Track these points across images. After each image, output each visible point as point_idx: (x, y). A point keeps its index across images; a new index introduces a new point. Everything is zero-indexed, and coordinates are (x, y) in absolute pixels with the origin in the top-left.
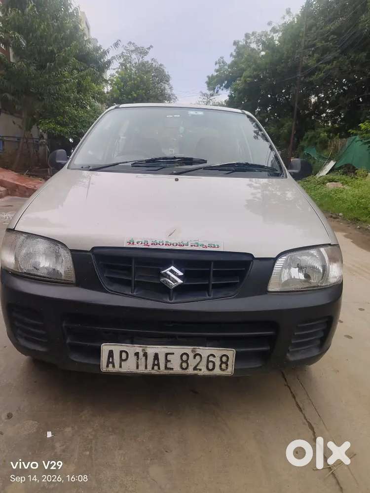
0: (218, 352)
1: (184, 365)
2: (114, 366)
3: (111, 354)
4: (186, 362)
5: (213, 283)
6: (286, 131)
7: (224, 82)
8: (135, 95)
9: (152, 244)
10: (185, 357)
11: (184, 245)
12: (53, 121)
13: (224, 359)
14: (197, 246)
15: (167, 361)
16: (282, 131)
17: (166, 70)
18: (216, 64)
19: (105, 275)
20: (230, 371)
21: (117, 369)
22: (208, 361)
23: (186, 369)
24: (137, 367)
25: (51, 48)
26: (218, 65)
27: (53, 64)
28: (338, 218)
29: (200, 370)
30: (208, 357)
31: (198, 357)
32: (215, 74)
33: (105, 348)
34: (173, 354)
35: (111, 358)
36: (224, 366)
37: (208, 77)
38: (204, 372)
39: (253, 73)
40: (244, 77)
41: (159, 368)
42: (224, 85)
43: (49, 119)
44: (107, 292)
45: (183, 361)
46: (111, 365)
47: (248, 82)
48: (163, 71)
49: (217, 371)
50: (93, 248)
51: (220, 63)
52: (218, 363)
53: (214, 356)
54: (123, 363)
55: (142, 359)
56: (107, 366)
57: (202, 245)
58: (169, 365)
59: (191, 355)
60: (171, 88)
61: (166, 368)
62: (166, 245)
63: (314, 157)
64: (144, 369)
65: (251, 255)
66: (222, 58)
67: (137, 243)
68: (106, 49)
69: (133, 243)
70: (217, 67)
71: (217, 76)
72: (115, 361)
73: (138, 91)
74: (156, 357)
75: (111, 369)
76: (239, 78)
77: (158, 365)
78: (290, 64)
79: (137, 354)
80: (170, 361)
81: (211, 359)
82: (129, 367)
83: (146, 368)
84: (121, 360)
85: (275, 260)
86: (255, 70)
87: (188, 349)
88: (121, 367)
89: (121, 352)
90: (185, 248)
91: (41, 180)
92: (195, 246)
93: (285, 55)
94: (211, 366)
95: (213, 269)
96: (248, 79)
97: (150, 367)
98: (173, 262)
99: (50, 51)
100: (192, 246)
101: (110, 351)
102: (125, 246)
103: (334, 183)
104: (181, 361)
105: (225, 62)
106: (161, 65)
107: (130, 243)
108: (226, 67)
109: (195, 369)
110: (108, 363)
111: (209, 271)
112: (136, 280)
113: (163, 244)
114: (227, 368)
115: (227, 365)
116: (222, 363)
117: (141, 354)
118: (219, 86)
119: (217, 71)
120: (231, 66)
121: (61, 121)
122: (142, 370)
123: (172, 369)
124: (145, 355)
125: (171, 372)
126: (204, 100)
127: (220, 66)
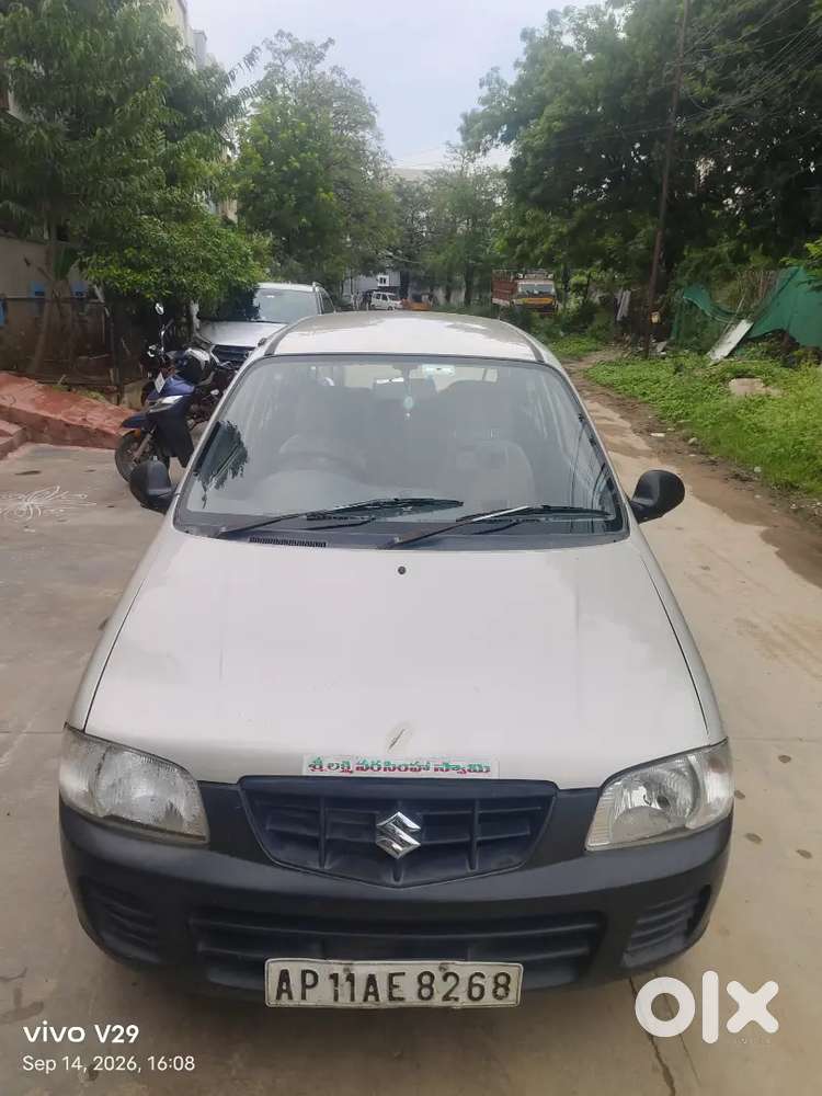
0: (489, 969)
1: (425, 992)
2: (290, 997)
3: (284, 976)
4: (430, 986)
5: (479, 839)
6: (641, 246)
7: (498, 128)
8: (297, 164)
9: (358, 769)
10: (426, 980)
11: (420, 770)
12: (117, 258)
13: (502, 980)
14: (447, 770)
15: (391, 986)
16: (632, 248)
17: (366, 94)
18: (481, 85)
19: (268, 828)
20: (513, 998)
21: (297, 1001)
22: (471, 986)
23: (429, 998)
24: (336, 999)
25: (104, 92)
26: (486, 88)
27: (109, 131)
28: (752, 480)
29: (456, 999)
30: (472, 977)
31: (451, 979)
32: (481, 108)
33: (274, 967)
34: (404, 974)
35: (285, 984)
36: (501, 991)
37: (465, 117)
38: (464, 1001)
39: (567, 109)
40: (548, 118)
41: (377, 999)
42: (500, 135)
43: (107, 255)
44: (271, 864)
45: (422, 986)
46: (285, 996)
47: (556, 130)
48: (361, 97)
49: (489, 1000)
50: (243, 780)
51: (489, 84)
52: (489, 987)
53: (482, 976)
54: (307, 991)
55: (344, 987)
56: (279, 997)
57: (457, 768)
58: (396, 993)
59: (438, 976)
60: (378, 137)
61: (391, 998)
62: (385, 770)
63: (703, 311)
64: (348, 1000)
65: (553, 785)
66: (495, 69)
67: (329, 767)
68: (227, 71)
69: (321, 767)
70: (485, 91)
71: (484, 115)
72: (292, 988)
73: (303, 155)
74: (371, 980)
75: (285, 1001)
76: (535, 121)
77: (376, 994)
78: (650, 91)
79: (334, 977)
80: (396, 987)
81: (477, 980)
82: (321, 996)
83: (353, 999)
84: (305, 986)
85: (600, 791)
86: (571, 101)
87: (432, 966)
88: (304, 997)
89: (304, 973)
90: (423, 774)
91: (96, 398)
92: (442, 770)
93: (641, 69)
94: (476, 992)
95: (478, 812)
96: (555, 123)
97: (359, 997)
98: (400, 803)
99: (101, 100)
100: (436, 770)
101: (282, 971)
102: (305, 774)
103: (746, 380)
104: (418, 986)
105: (503, 81)
106: (354, 82)
107: (314, 767)
108: (505, 93)
109: (446, 998)
110: (280, 992)
111: (472, 815)
112: (327, 837)
113: (379, 769)
114: (507, 994)
115: (507, 989)
116: (497, 985)
117: (342, 977)
118: (488, 137)
119: (484, 101)
120: (516, 90)
121: (133, 260)
122: (344, 1001)
123: (402, 999)
124: (351, 978)
125: (400, 1004)
126: (454, 162)
127: (490, 89)
